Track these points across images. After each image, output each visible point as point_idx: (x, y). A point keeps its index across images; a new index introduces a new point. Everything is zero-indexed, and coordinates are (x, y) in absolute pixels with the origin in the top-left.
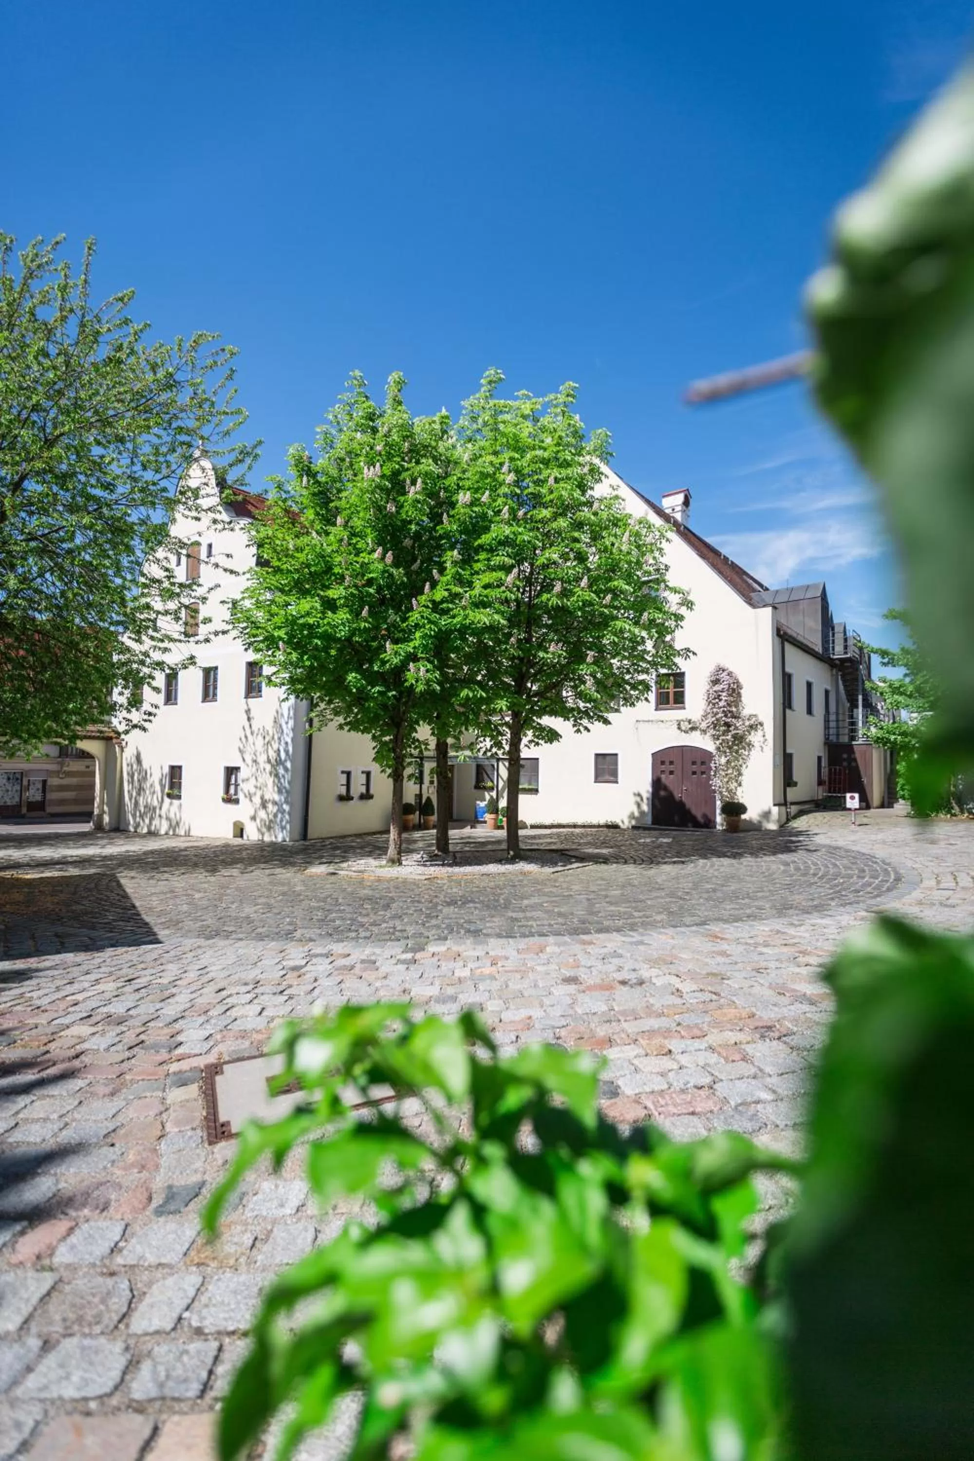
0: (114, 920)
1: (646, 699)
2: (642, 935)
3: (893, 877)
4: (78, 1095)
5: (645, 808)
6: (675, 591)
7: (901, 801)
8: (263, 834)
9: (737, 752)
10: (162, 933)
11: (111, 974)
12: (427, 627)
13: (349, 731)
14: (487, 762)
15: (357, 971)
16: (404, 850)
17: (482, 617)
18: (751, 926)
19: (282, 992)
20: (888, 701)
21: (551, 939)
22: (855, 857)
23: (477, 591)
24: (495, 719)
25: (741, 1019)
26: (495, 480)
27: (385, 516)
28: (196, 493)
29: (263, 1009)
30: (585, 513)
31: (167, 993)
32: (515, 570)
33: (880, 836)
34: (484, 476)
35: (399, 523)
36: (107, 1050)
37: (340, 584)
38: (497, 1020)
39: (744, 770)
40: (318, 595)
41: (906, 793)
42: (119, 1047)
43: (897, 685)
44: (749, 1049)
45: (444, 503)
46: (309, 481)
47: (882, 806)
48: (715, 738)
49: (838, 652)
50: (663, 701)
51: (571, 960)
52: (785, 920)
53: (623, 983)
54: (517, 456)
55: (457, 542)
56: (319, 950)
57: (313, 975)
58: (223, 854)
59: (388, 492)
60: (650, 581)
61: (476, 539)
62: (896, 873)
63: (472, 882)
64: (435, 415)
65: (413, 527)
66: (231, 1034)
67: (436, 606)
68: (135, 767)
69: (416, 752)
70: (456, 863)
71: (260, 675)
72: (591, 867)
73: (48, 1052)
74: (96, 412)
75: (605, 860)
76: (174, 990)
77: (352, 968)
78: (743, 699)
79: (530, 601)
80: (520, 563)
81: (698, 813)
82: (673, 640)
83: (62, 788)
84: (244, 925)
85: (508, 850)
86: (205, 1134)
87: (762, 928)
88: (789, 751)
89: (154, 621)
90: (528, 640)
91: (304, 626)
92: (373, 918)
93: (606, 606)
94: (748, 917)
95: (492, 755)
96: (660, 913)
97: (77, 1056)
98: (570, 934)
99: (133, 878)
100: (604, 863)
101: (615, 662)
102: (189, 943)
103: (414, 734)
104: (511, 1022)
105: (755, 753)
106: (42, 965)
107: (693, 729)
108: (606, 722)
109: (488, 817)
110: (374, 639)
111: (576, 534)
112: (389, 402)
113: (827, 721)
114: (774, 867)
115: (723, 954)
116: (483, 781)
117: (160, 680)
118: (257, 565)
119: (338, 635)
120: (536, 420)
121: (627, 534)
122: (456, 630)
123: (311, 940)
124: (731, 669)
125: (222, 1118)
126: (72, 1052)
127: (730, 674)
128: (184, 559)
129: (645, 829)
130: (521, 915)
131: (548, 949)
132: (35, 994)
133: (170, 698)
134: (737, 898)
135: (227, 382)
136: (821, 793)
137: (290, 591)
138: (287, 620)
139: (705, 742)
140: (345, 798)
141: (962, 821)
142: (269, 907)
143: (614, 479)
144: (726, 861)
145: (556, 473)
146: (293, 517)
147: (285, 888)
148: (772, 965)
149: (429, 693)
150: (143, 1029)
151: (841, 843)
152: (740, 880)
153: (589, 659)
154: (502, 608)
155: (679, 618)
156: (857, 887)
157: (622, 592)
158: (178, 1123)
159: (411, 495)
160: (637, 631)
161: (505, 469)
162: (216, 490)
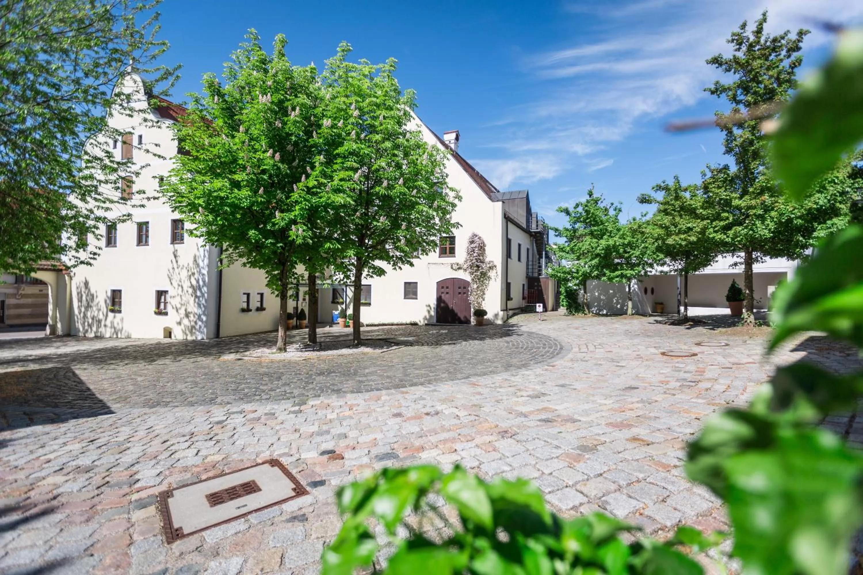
0: (74, 400)
1: (434, 251)
2: (435, 386)
3: (559, 347)
4: (59, 525)
5: (433, 313)
6: (452, 189)
7: (562, 307)
8: (187, 335)
9: (482, 282)
10: (114, 407)
11: (75, 438)
12: (304, 203)
13: (250, 267)
14: (339, 287)
15: (263, 420)
16: (287, 343)
17: (340, 199)
18: (492, 377)
19: (211, 439)
20: (557, 255)
21: (384, 392)
22: (541, 337)
23: (336, 182)
24: (346, 260)
25: (491, 429)
26: (347, 113)
27: (274, 129)
28: (128, 97)
29: (199, 451)
30: (401, 140)
31: (123, 447)
32: (360, 171)
33: (552, 326)
34: (340, 110)
35: (284, 135)
36: (80, 490)
37: (243, 171)
38: (356, 443)
39: (486, 292)
40: (227, 178)
41: (564, 303)
42: (90, 488)
43: (562, 247)
44: (497, 444)
45: (314, 124)
46: (219, 99)
47: (553, 310)
48: (471, 273)
49: (533, 228)
50: (443, 253)
51: (397, 403)
52: (509, 373)
53: (427, 414)
54: (359, 99)
55: (322, 151)
56: (235, 409)
57: (233, 425)
58: (156, 350)
59: (276, 113)
60: (438, 183)
61: (334, 150)
62: (560, 345)
63: (332, 360)
64: (306, 66)
65: (293, 138)
66: (177, 470)
67: (309, 191)
68: (83, 290)
69: (295, 281)
70: (321, 349)
71: (183, 229)
72: (403, 348)
73: (29, 498)
74: (42, 28)
75: (411, 344)
76: (129, 445)
77: (259, 418)
78: (486, 252)
79: (368, 190)
80: (362, 166)
81: (461, 316)
82: (451, 218)
83: (18, 306)
84: (178, 396)
85: (354, 340)
86: (164, 538)
87: (498, 378)
88: (509, 281)
89: (96, 187)
90: (366, 214)
91: (217, 197)
92: (270, 386)
93: (413, 196)
94: (491, 372)
95: (344, 283)
96: (445, 373)
97: (55, 498)
98: (395, 388)
99: (85, 369)
100: (411, 345)
101: (418, 229)
102: (136, 412)
103: (294, 270)
104: (365, 443)
105: (492, 282)
106: (13, 437)
107: (459, 268)
108: (412, 265)
109: (340, 320)
110: (267, 208)
111: (396, 152)
112: (276, 53)
113: (527, 265)
114: (502, 344)
115: (480, 394)
116: (337, 298)
117: (102, 229)
118: (178, 153)
119: (242, 205)
120: (372, 79)
121: (426, 154)
122: (322, 206)
123: (228, 403)
124: (480, 235)
125: (176, 526)
126: (51, 496)
127: (479, 238)
128: (119, 144)
129: (432, 325)
130: (364, 379)
131: (383, 398)
132: (12, 458)
133: (111, 241)
134: (484, 362)
135: (153, 21)
136: (524, 304)
137: (206, 173)
138: (204, 193)
139: (466, 276)
140: (247, 310)
141: (589, 317)
142: (196, 384)
143: (418, 121)
144: (477, 342)
145: (384, 113)
146: (207, 123)
147: (207, 371)
148: (505, 398)
149: (305, 245)
150: (107, 473)
151: (534, 330)
152: (485, 352)
153: (403, 227)
154: (351, 194)
155: (454, 205)
156: (543, 353)
157: (422, 188)
158: (142, 533)
159: (292, 117)
160: (431, 212)
161: (353, 107)
162: (144, 98)
